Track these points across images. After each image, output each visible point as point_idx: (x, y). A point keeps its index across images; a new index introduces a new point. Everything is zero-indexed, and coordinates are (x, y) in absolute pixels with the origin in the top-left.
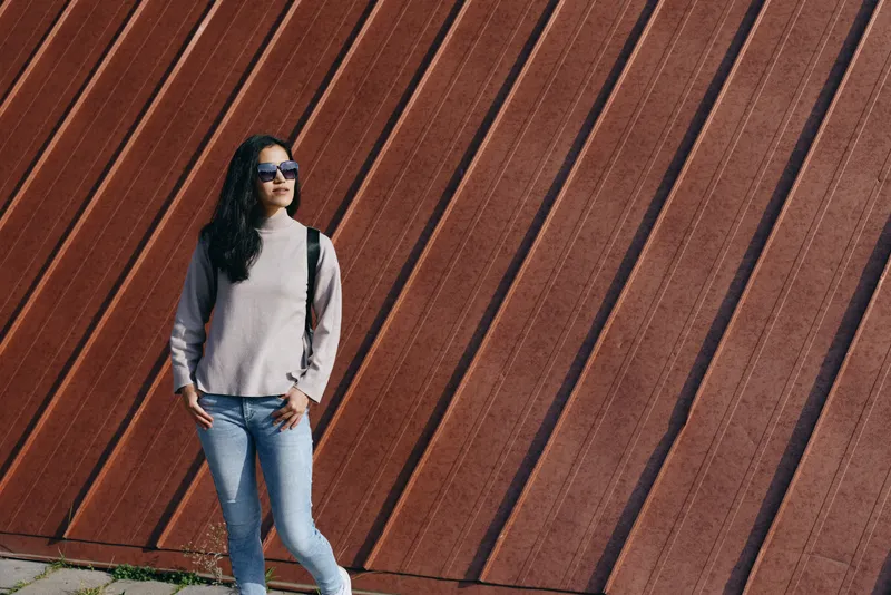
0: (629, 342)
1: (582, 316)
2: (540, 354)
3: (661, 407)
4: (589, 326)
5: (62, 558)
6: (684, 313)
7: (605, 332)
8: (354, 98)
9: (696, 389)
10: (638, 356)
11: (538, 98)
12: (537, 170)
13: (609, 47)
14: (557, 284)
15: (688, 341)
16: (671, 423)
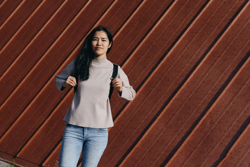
0: (212, 123)
1: (197, 110)
2: (180, 122)
3: (218, 149)
4: (199, 114)
5: (14, 163)
6: (235, 115)
7: (204, 117)
8: (138, 22)
9: (232, 145)
10: (214, 128)
11: (200, 29)
12: (194, 55)
13: (230, 12)
14: (191, 97)
15: (234, 126)
16: (220, 156)
